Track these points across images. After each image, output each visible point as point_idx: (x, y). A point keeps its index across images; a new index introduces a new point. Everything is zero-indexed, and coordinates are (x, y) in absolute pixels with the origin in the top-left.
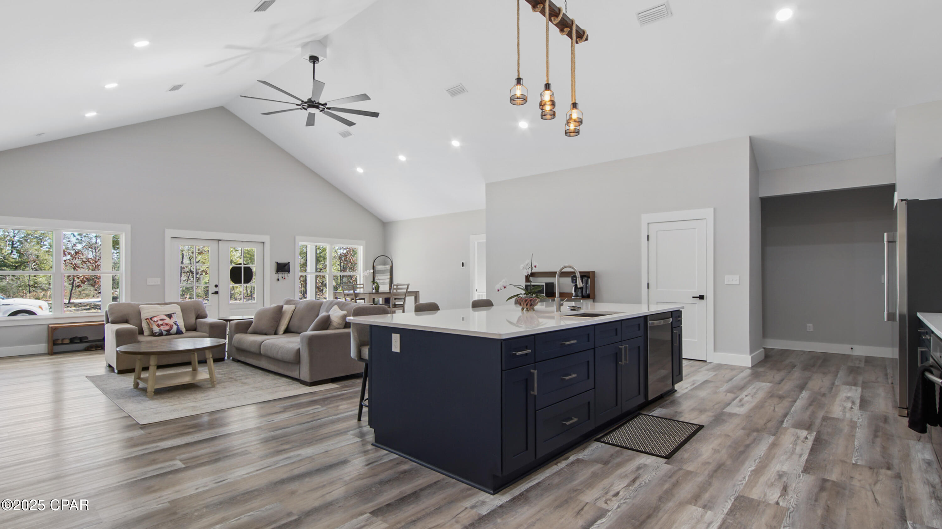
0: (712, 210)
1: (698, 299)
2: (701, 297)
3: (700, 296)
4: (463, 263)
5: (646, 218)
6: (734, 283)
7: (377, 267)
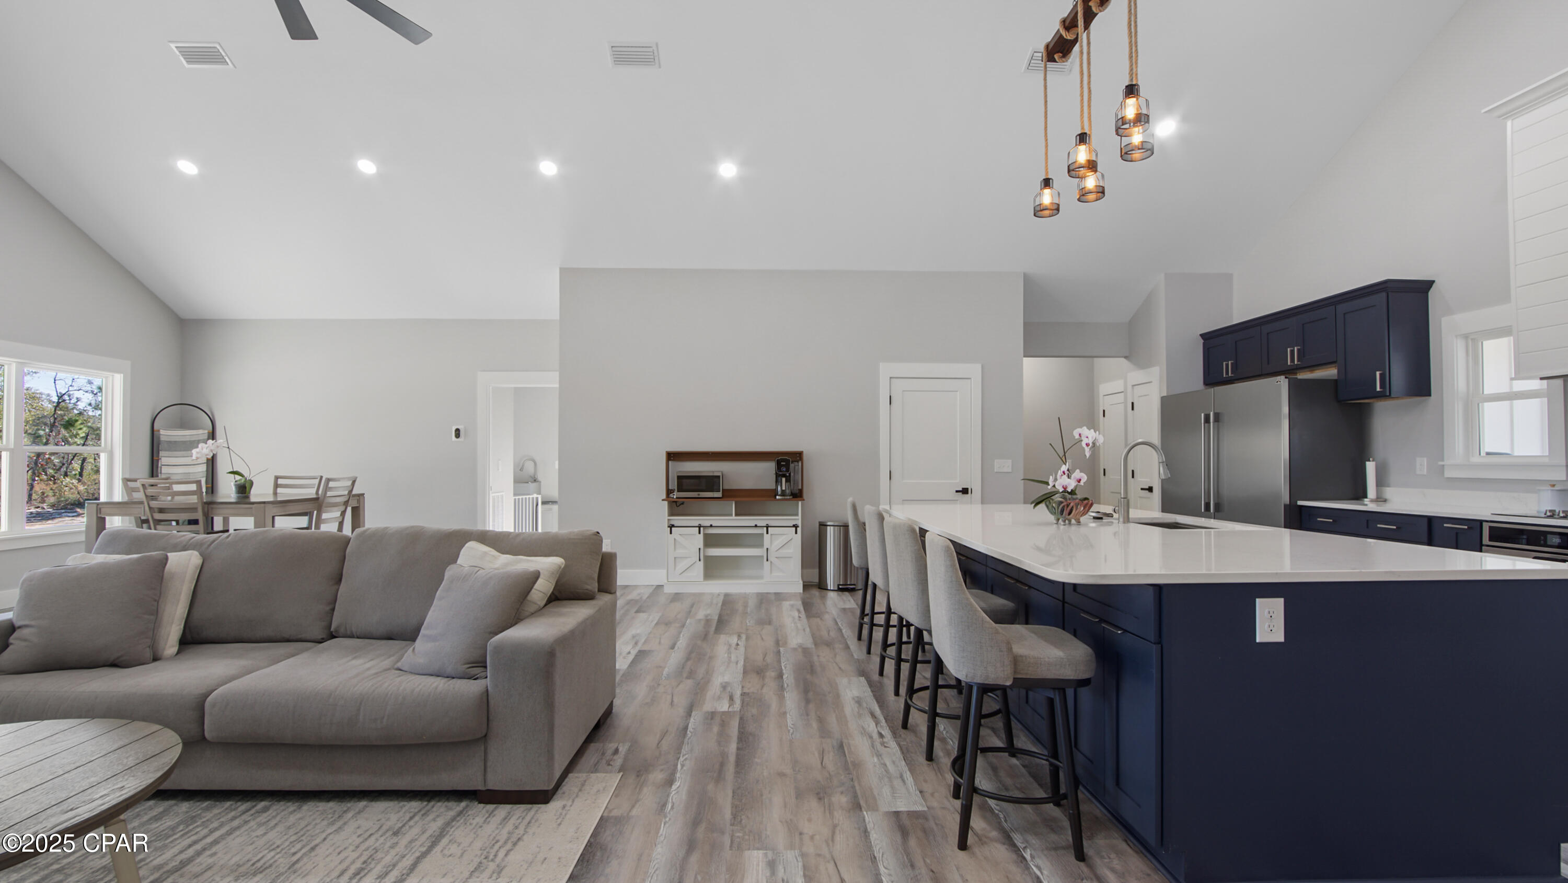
0: (979, 366)
1: (961, 493)
2: (965, 491)
3: (963, 489)
4: (458, 431)
5: (886, 369)
6: (1005, 470)
7: (166, 434)
